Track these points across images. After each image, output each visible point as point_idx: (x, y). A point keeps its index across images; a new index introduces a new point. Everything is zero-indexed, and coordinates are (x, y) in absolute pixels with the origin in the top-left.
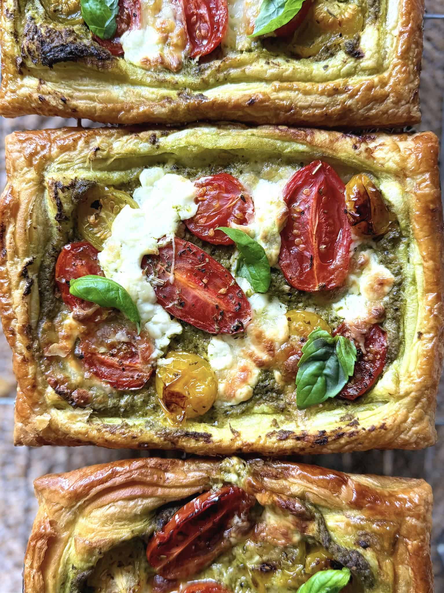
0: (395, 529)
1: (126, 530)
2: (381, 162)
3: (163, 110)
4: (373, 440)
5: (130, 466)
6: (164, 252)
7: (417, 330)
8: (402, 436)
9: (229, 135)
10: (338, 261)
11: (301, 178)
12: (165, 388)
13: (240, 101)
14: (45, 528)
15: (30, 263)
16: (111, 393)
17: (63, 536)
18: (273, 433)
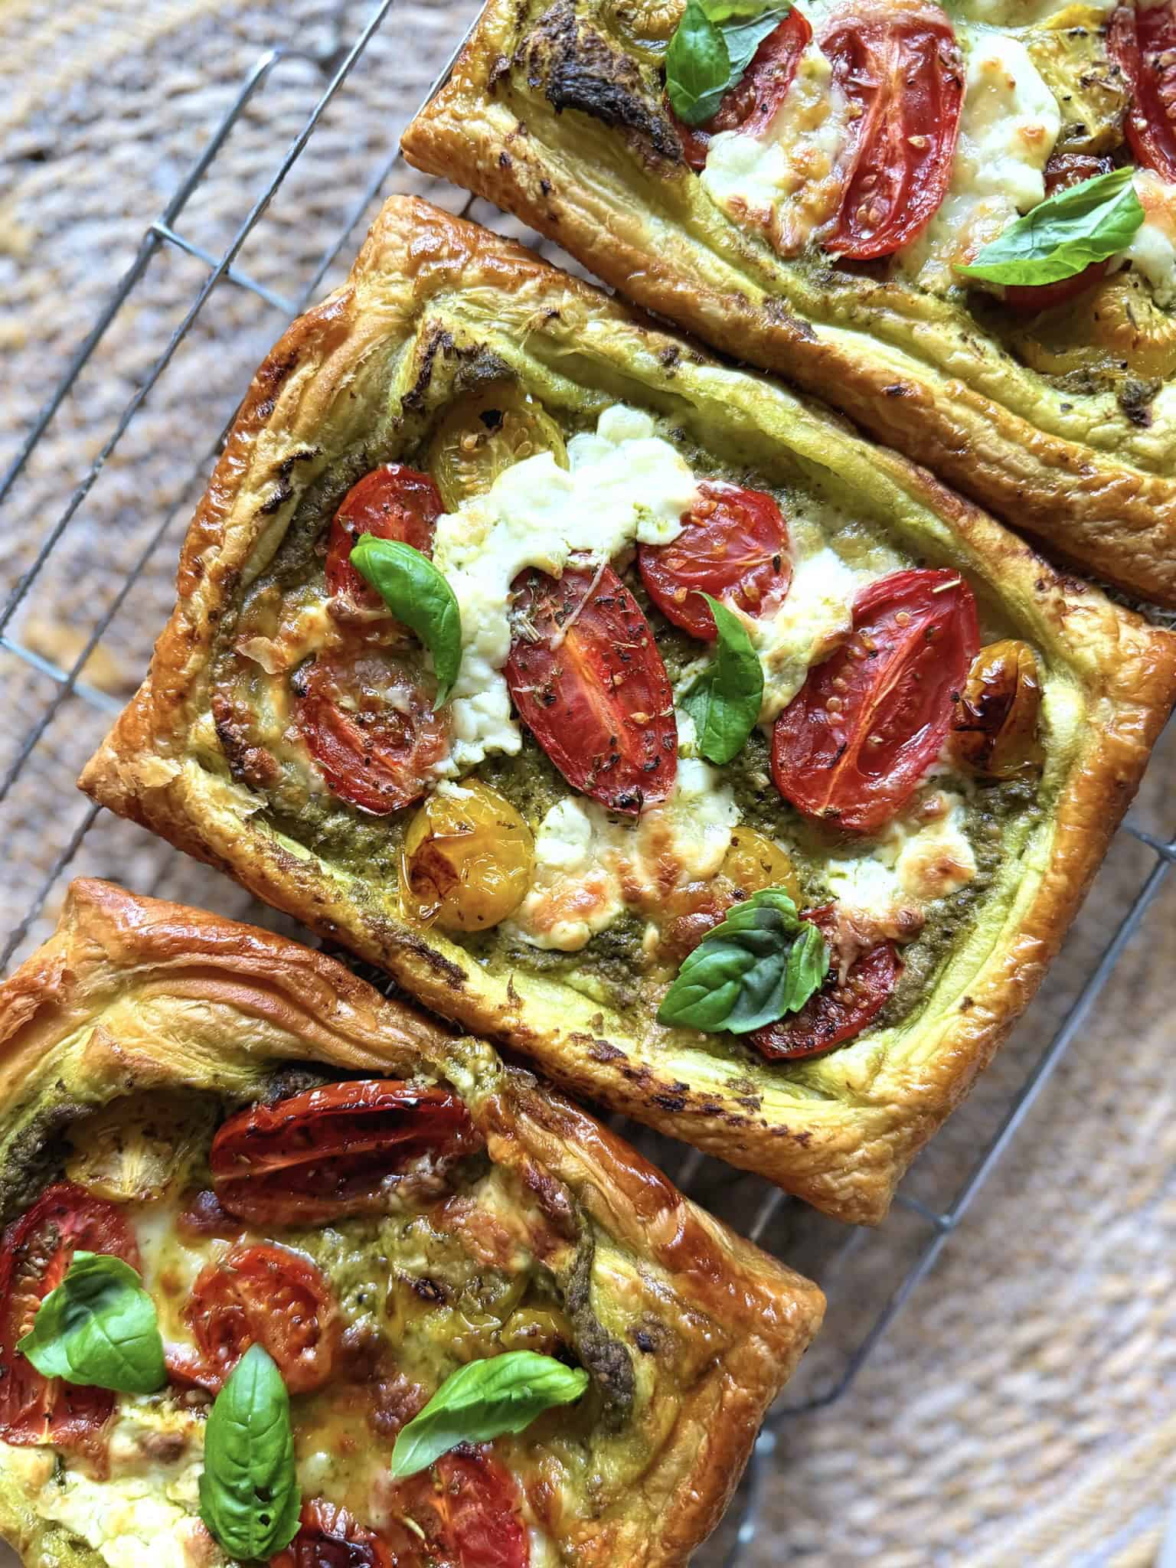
0: (721, 1345)
1: (204, 1067)
2: (1073, 640)
3: (721, 313)
4: (770, 1154)
5: (280, 949)
6: (571, 582)
7: (967, 993)
8: (827, 1177)
9: (818, 429)
10: (888, 782)
11: (907, 585)
12: (429, 840)
13: (876, 377)
14: (48, 978)
15: (305, 457)
16: (319, 794)
17: (73, 1013)
18: (585, 1038)
